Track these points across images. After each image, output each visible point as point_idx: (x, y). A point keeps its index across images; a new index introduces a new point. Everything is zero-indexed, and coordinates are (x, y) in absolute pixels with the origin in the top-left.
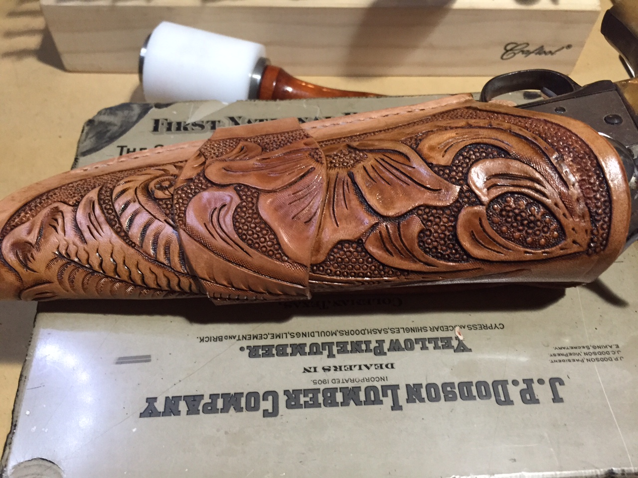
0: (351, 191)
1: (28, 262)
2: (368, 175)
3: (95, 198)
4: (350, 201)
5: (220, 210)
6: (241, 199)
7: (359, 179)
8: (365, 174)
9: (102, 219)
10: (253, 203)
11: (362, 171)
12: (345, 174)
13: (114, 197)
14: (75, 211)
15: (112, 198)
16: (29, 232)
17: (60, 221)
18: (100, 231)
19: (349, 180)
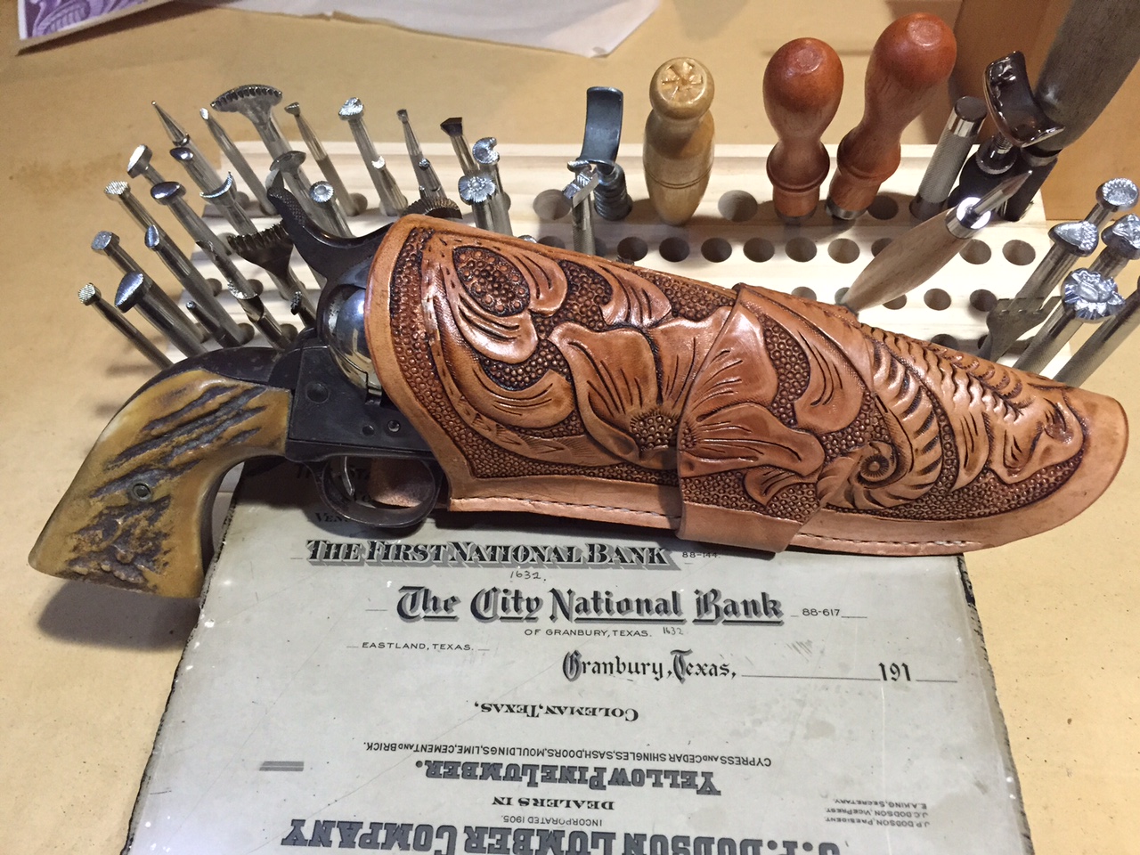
0: (666, 378)
1: (1053, 414)
2: (640, 393)
3: (962, 471)
4: (672, 366)
5: (819, 401)
6: (792, 405)
7: (653, 390)
8: (643, 395)
9: (959, 439)
10: (781, 395)
11: (646, 400)
12: (665, 403)
13: (940, 466)
14: (988, 461)
15: (943, 465)
16: (1047, 450)
17: (1009, 453)
18: (964, 423)
19: (663, 393)
